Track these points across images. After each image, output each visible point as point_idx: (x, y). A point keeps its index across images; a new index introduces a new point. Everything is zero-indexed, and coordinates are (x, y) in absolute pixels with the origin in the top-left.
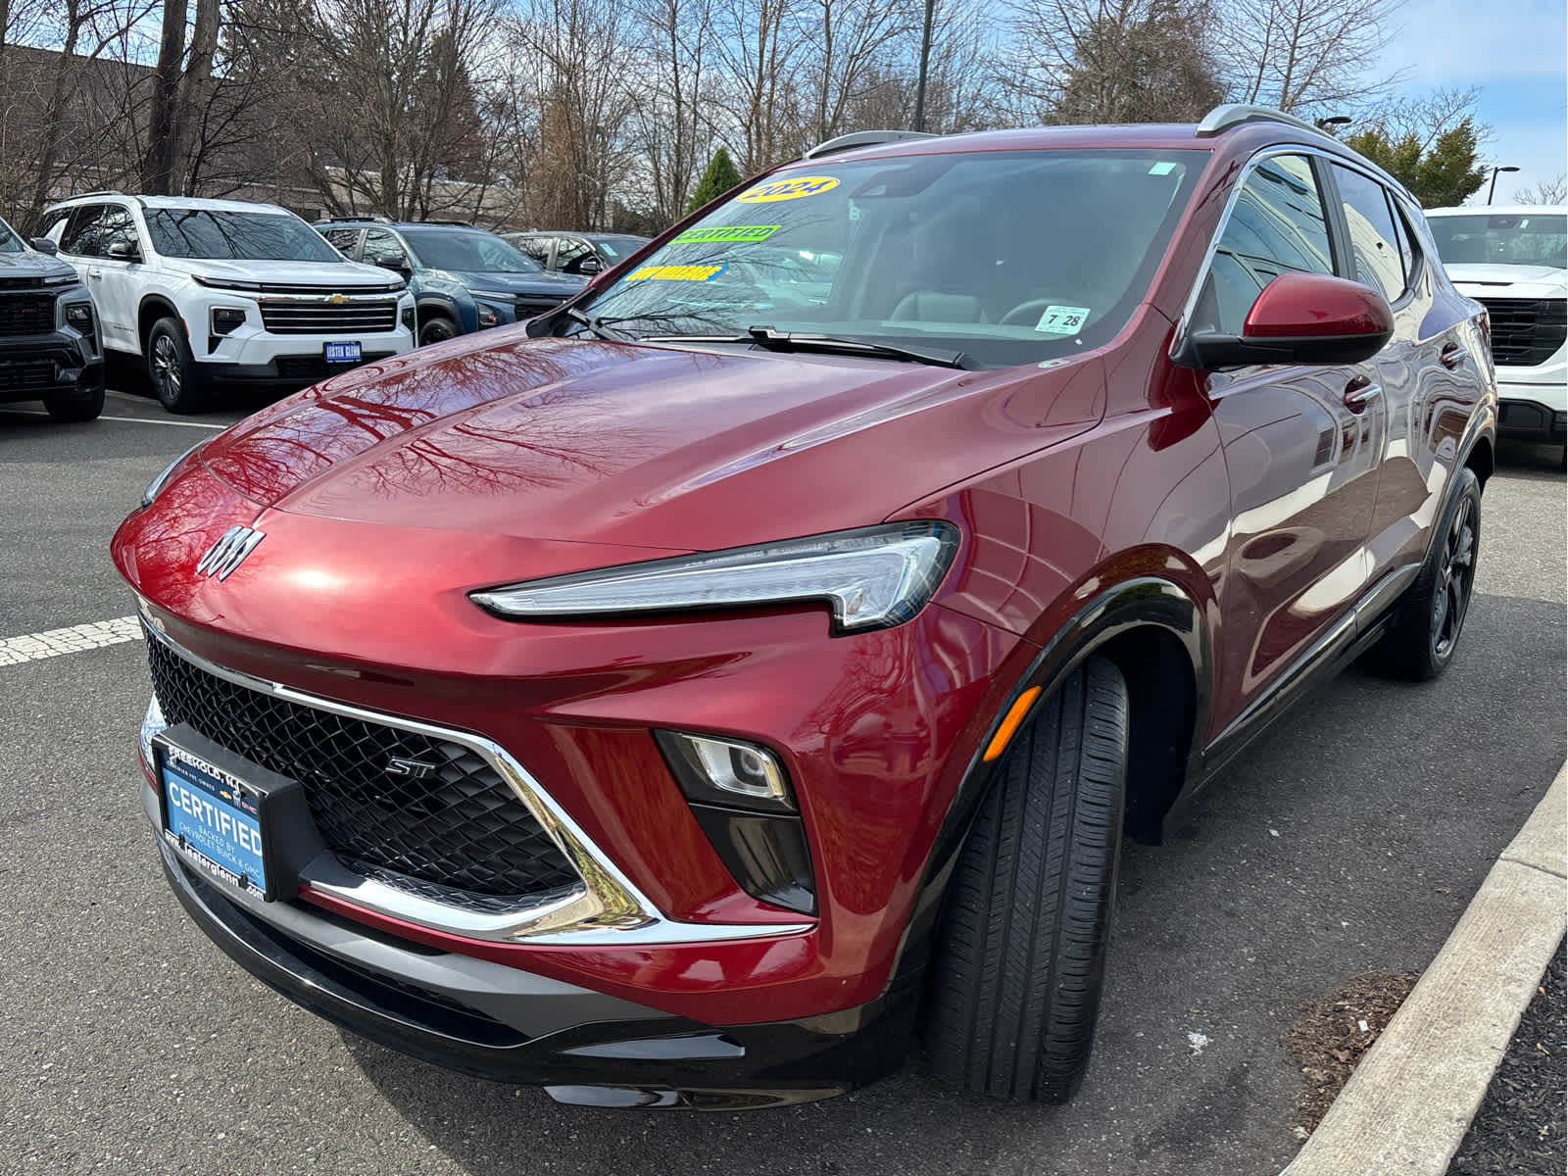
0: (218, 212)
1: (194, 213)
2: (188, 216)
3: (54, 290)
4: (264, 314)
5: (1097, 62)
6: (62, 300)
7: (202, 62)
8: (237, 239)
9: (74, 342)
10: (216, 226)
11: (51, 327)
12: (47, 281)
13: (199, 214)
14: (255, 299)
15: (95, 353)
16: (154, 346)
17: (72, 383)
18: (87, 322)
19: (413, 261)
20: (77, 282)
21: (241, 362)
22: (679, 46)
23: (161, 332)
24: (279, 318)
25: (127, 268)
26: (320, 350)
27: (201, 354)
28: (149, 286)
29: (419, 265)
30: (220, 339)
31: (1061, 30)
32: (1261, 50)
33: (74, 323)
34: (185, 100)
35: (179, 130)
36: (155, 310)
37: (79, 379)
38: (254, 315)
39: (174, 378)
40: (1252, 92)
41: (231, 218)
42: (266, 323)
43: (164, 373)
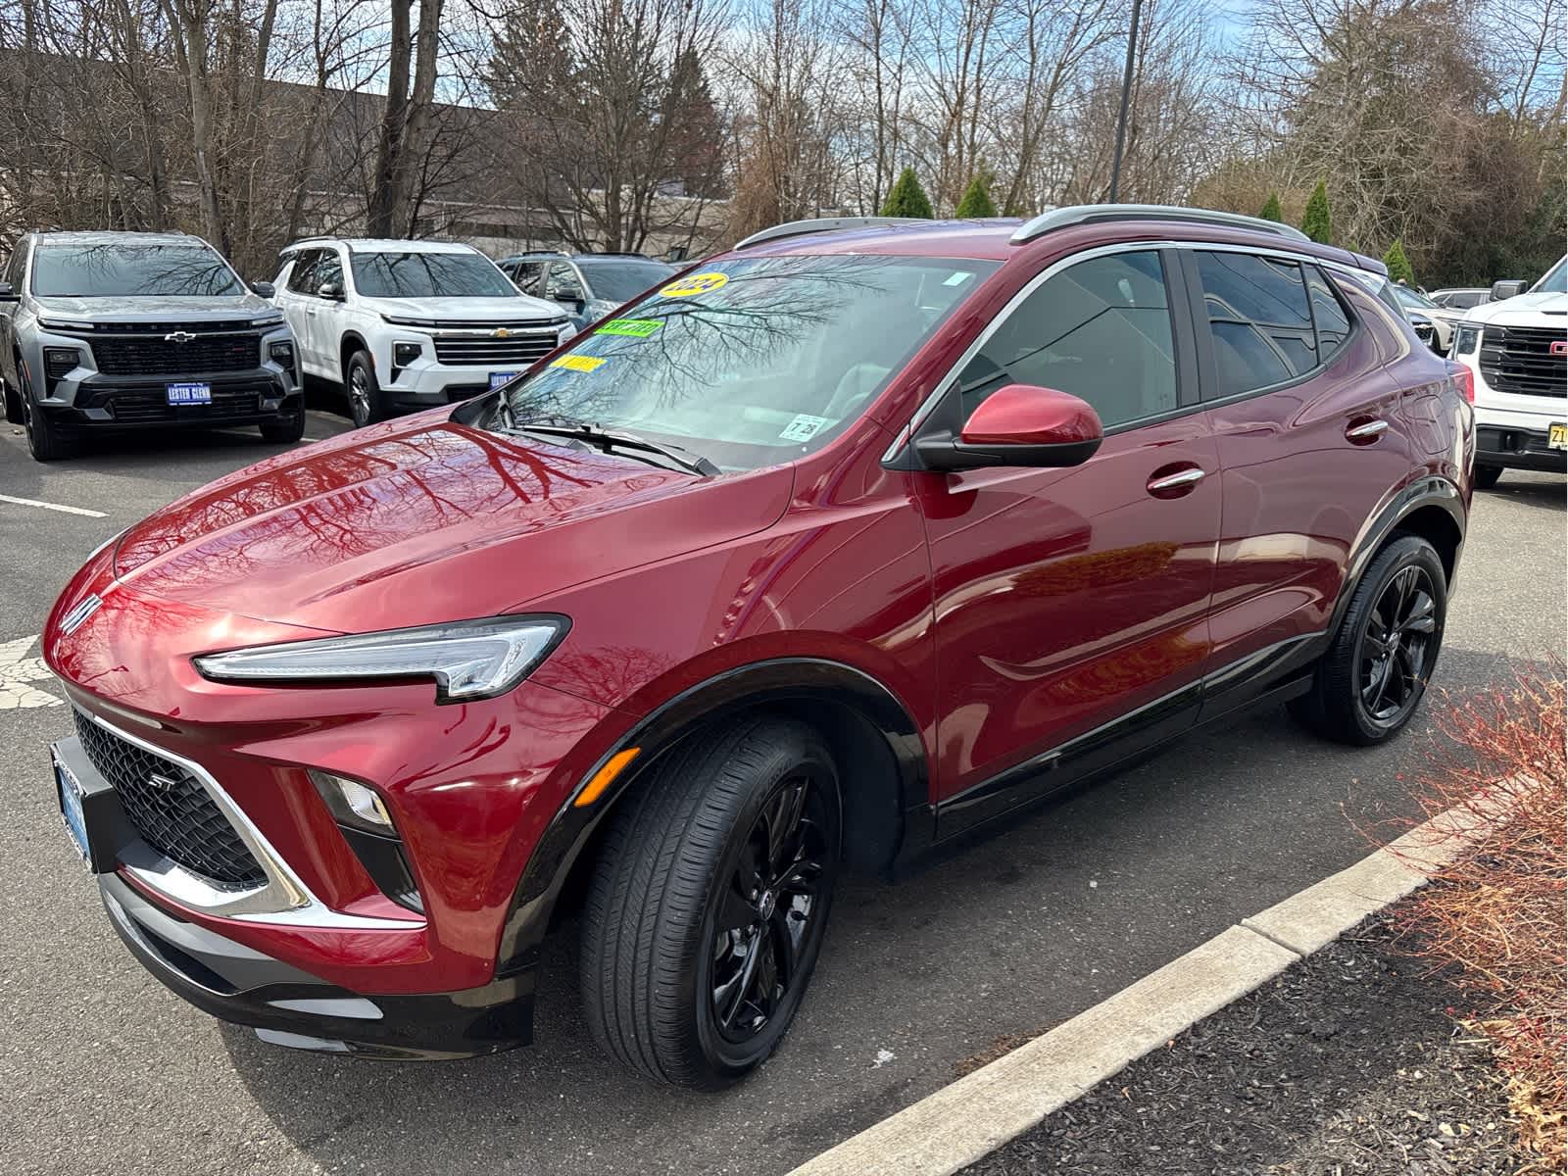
0: (430, 255)
1: (406, 256)
2: (400, 260)
3: (259, 331)
4: (437, 347)
5: (1347, 53)
6: (266, 339)
7: (420, 112)
8: (442, 279)
9: (276, 375)
10: (424, 267)
11: (256, 363)
12: (254, 323)
13: (412, 257)
14: (430, 334)
15: (296, 385)
16: (352, 376)
17: (274, 411)
18: (287, 356)
19: (585, 290)
20: (281, 323)
21: (417, 390)
22: (882, 67)
23: (357, 364)
24: (453, 350)
25: (335, 306)
26: (485, 380)
27: (385, 385)
28: (348, 324)
29: (593, 297)
30: (400, 370)
31: (1303, 20)
32: (1538, 33)
33: (278, 359)
34: (406, 147)
35: (400, 175)
36: (352, 343)
37: (280, 407)
38: (429, 348)
39: (365, 404)
40: (1526, 78)
41: (438, 259)
42: (439, 356)
43: (359, 401)
